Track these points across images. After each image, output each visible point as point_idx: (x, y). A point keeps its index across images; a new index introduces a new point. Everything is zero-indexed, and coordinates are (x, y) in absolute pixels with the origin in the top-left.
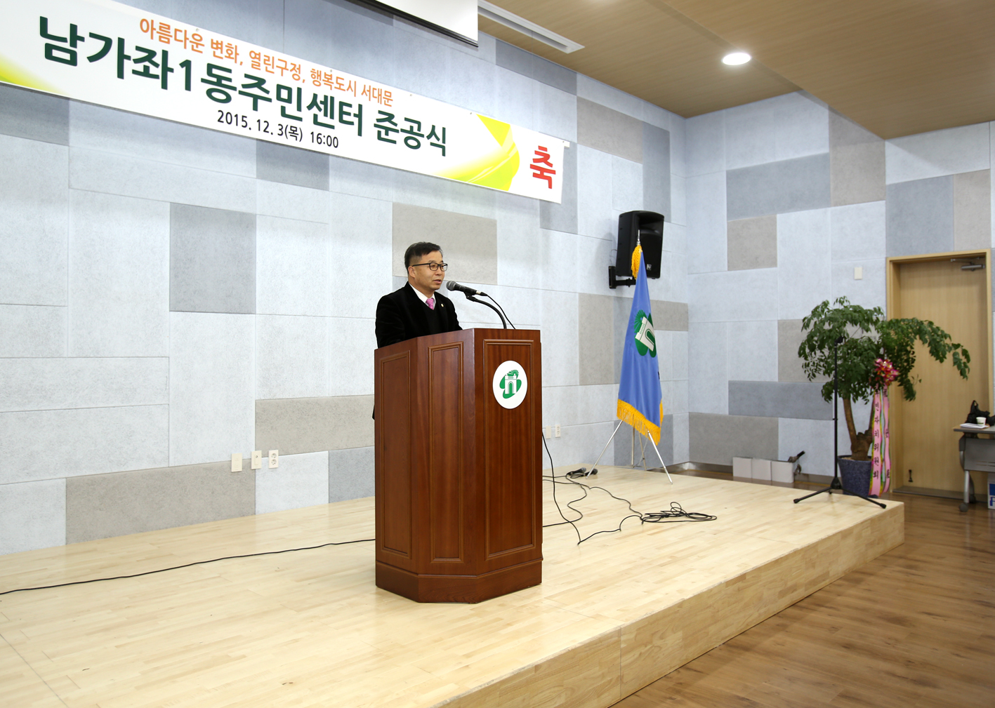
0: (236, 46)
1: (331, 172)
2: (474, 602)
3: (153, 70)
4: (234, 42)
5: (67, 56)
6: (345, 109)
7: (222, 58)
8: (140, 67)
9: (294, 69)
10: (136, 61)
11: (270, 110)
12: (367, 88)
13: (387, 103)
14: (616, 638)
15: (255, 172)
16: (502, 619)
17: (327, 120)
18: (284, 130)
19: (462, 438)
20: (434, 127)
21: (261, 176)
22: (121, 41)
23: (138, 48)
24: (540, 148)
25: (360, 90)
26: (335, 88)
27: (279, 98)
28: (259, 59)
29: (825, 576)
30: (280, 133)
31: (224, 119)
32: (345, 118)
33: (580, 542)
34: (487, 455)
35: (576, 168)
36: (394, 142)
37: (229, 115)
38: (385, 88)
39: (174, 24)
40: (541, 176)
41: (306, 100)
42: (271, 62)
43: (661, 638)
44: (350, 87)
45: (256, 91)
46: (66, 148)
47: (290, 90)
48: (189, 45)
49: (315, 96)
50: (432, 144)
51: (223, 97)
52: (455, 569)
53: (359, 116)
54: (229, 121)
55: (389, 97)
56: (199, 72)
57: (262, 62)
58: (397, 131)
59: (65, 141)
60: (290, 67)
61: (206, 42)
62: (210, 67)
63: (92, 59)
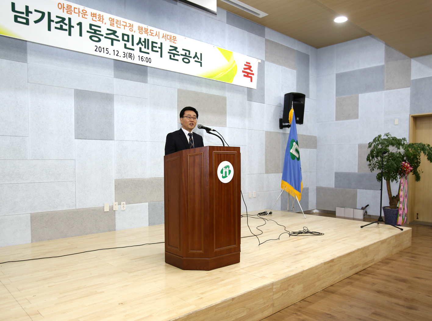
0: (103, 16)
1: (149, 75)
2: (208, 270)
4: (102, 13)
5: (24, 21)
6: (154, 45)
7: (96, 21)
8: (58, 26)
9: (130, 26)
10: (57, 23)
11: (119, 46)
12: (165, 35)
13: (174, 42)
14: (271, 287)
15: (113, 75)
16: (220, 278)
17: (146, 50)
18: (126, 55)
19: (203, 196)
20: (196, 53)
21: (116, 76)
23: (57, 17)
24: (247, 63)
25: (161, 36)
26: (150, 35)
27: (123, 40)
28: (114, 21)
29: (373, 260)
30: (124, 56)
31: (98, 50)
32: (154, 49)
33: (260, 244)
34: (215, 204)
35: (264, 72)
36: (177, 60)
37: (100, 48)
38: (173, 35)
39: (74, 5)
40: (247, 76)
41: (136, 41)
42: (119, 23)
43: (293, 287)
44: (156, 34)
45: (112, 36)
46: (26, 64)
47: (128, 36)
48: (81, 15)
49: (140, 39)
50: (196, 61)
51: (97, 39)
52: (200, 255)
53: (161, 48)
54: (100, 51)
55: (175, 39)
56: (86, 28)
57: (115, 23)
59: (25, 61)
60: (128, 25)
61: (89, 13)
62: (91, 25)
63: (36, 22)
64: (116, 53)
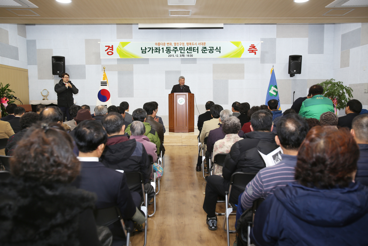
0: (171, 43)
1: (197, 60)
3: (157, 51)
5: (145, 52)
6: (194, 49)
7: (169, 46)
8: (155, 51)
10: (155, 50)
11: (178, 53)
12: (199, 43)
13: (204, 45)
17: (190, 52)
18: (181, 56)
20: (217, 47)
21: (182, 63)
22: (152, 48)
23: (155, 48)
24: (251, 45)
25: (197, 44)
26: (192, 45)
27: (180, 50)
32: (194, 50)
35: (276, 45)
36: (206, 53)
37: (170, 55)
39: (160, 42)
40: (252, 52)
41: (186, 49)
42: (178, 44)
44: (195, 44)
45: (175, 50)
47: (182, 48)
48: (163, 45)
49: (187, 48)
50: (216, 51)
51: (169, 52)
53: (198, 49)
55: (205, 43)
56: (165, 49)
57: (176, 44)
58: (207, 50)
59: (148, 63)
60: (182, 43)
61: (166, 44)
62: (167, 48)
63: (148, 52)
64: (177, 56)
